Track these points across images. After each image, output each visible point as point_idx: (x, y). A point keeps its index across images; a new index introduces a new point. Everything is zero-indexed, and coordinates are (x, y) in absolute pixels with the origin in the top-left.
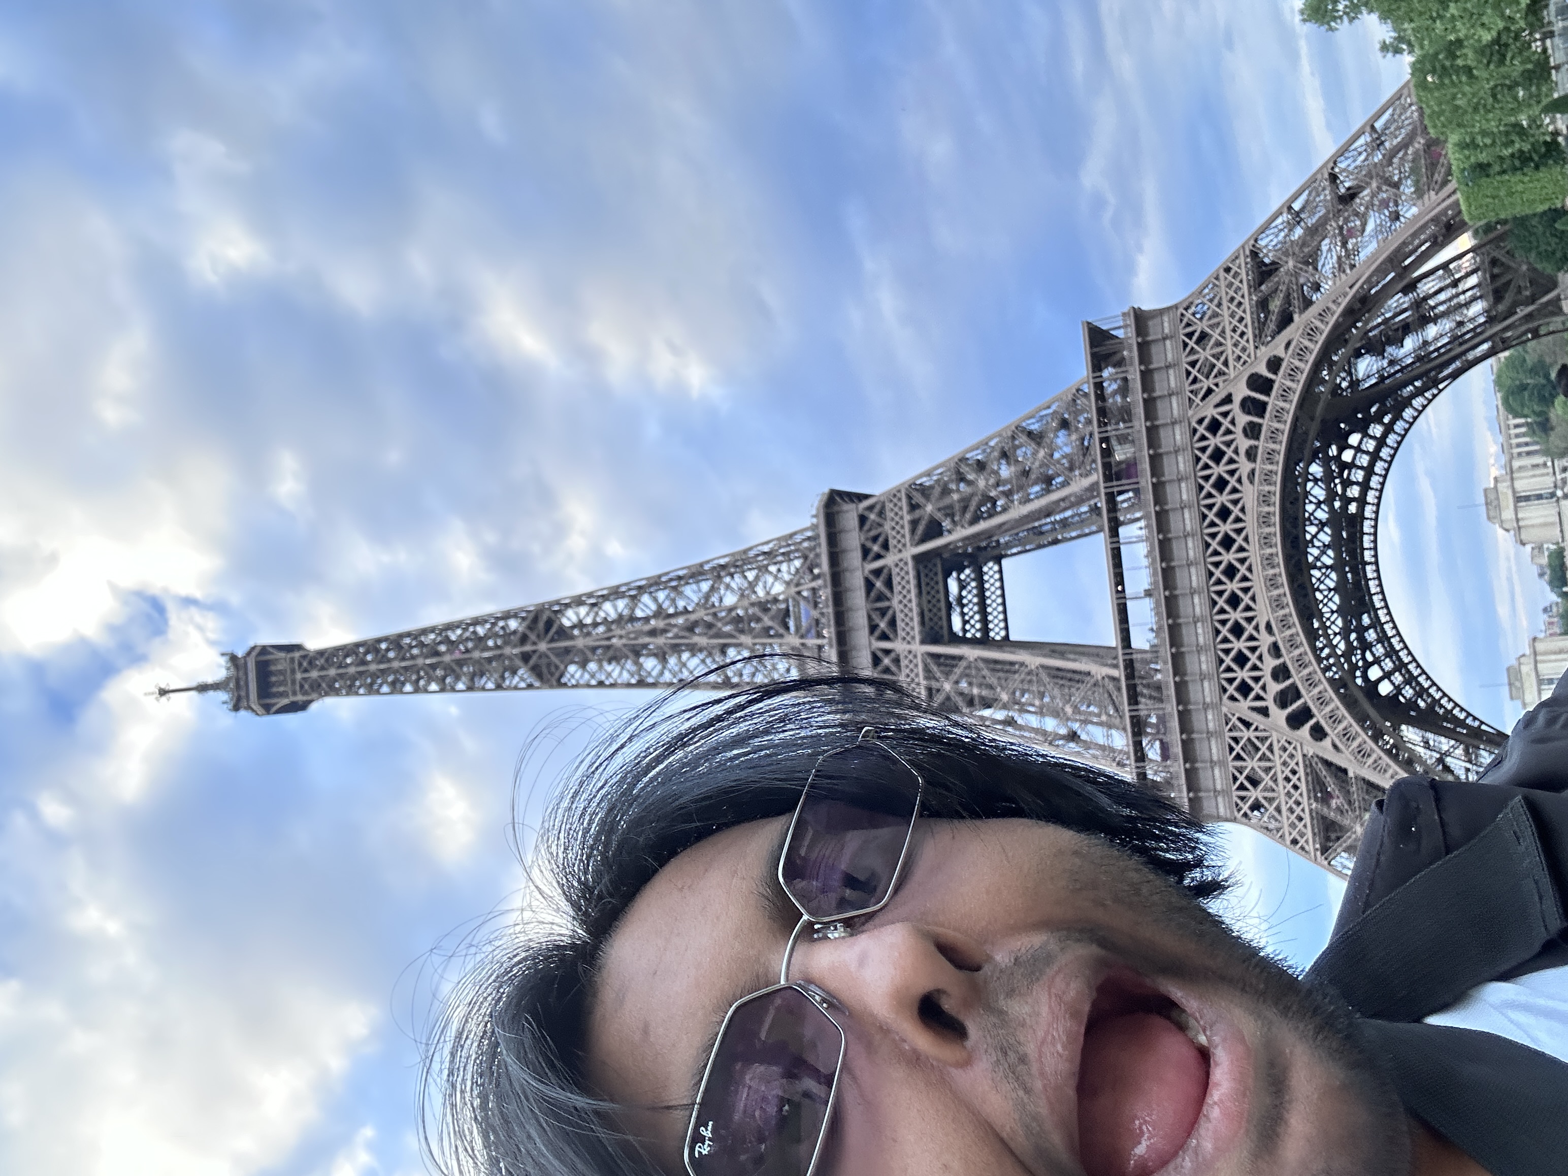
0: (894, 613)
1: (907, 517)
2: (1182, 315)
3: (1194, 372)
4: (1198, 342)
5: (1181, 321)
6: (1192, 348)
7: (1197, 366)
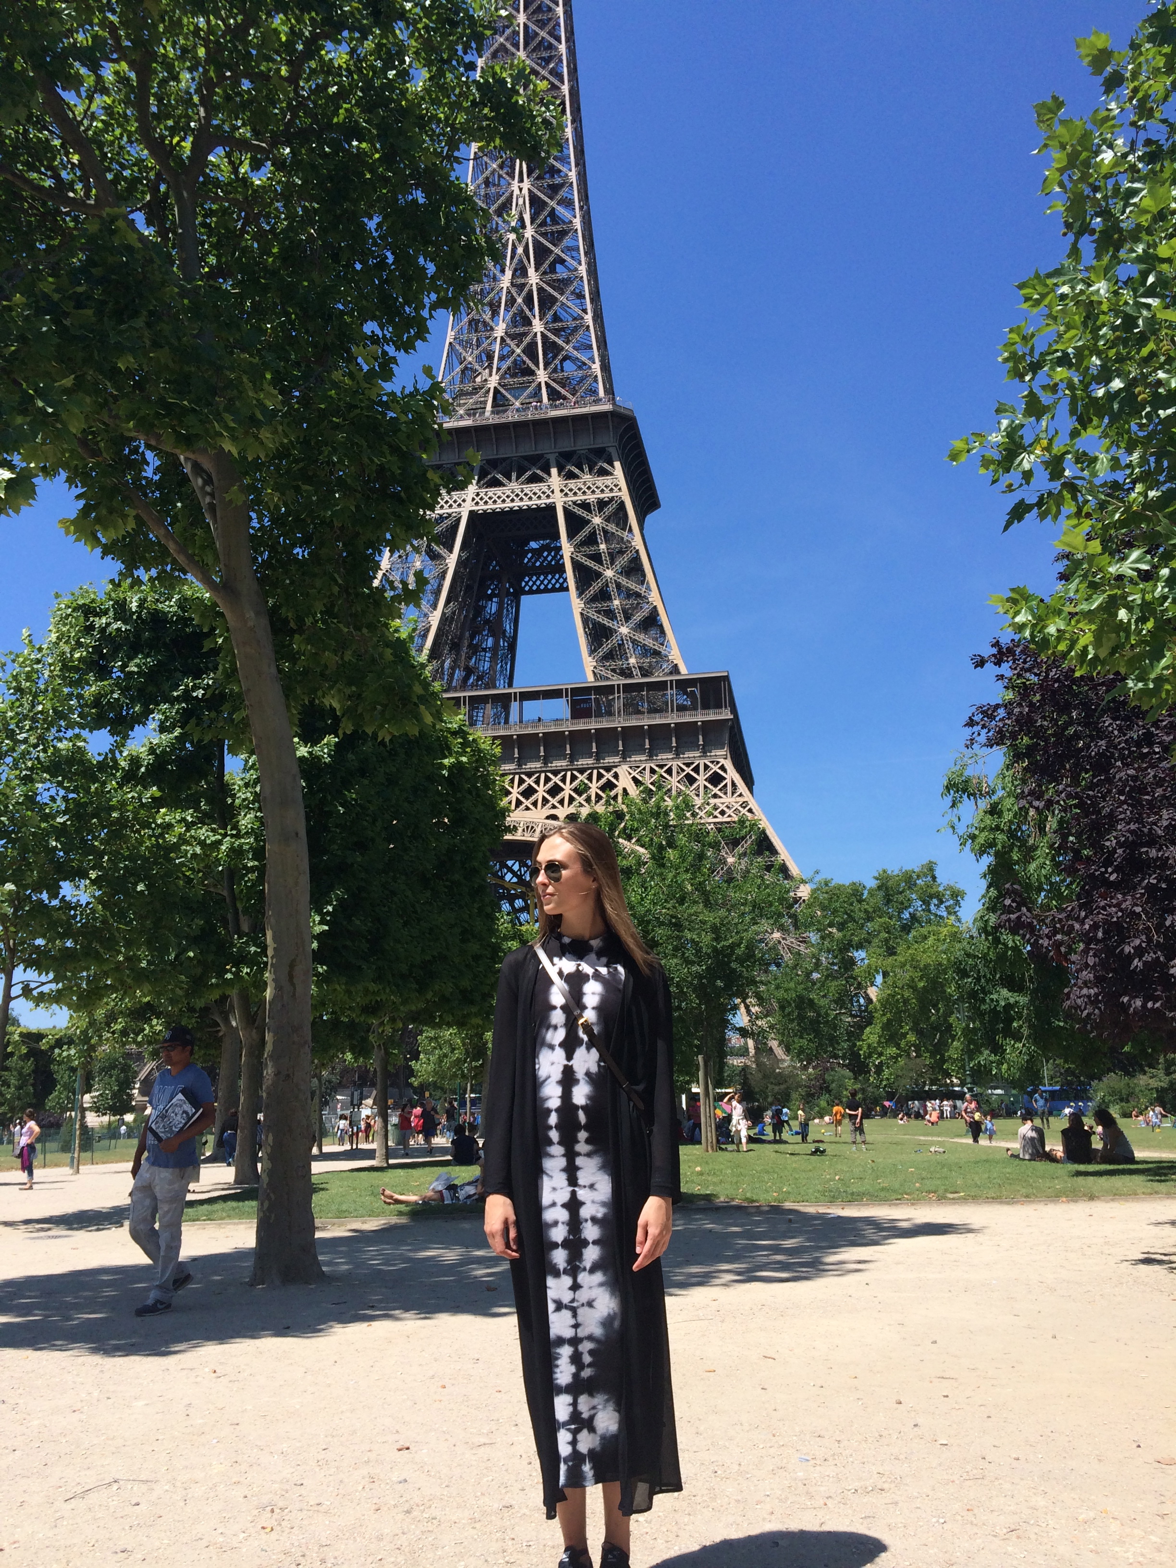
0: (504, 485)
1: (591, 498)
2: (718, 763)
3: (662, 772)
4: (688, 776)
5: (712, 762)
6: (683, 770)
7: (665, 775)
